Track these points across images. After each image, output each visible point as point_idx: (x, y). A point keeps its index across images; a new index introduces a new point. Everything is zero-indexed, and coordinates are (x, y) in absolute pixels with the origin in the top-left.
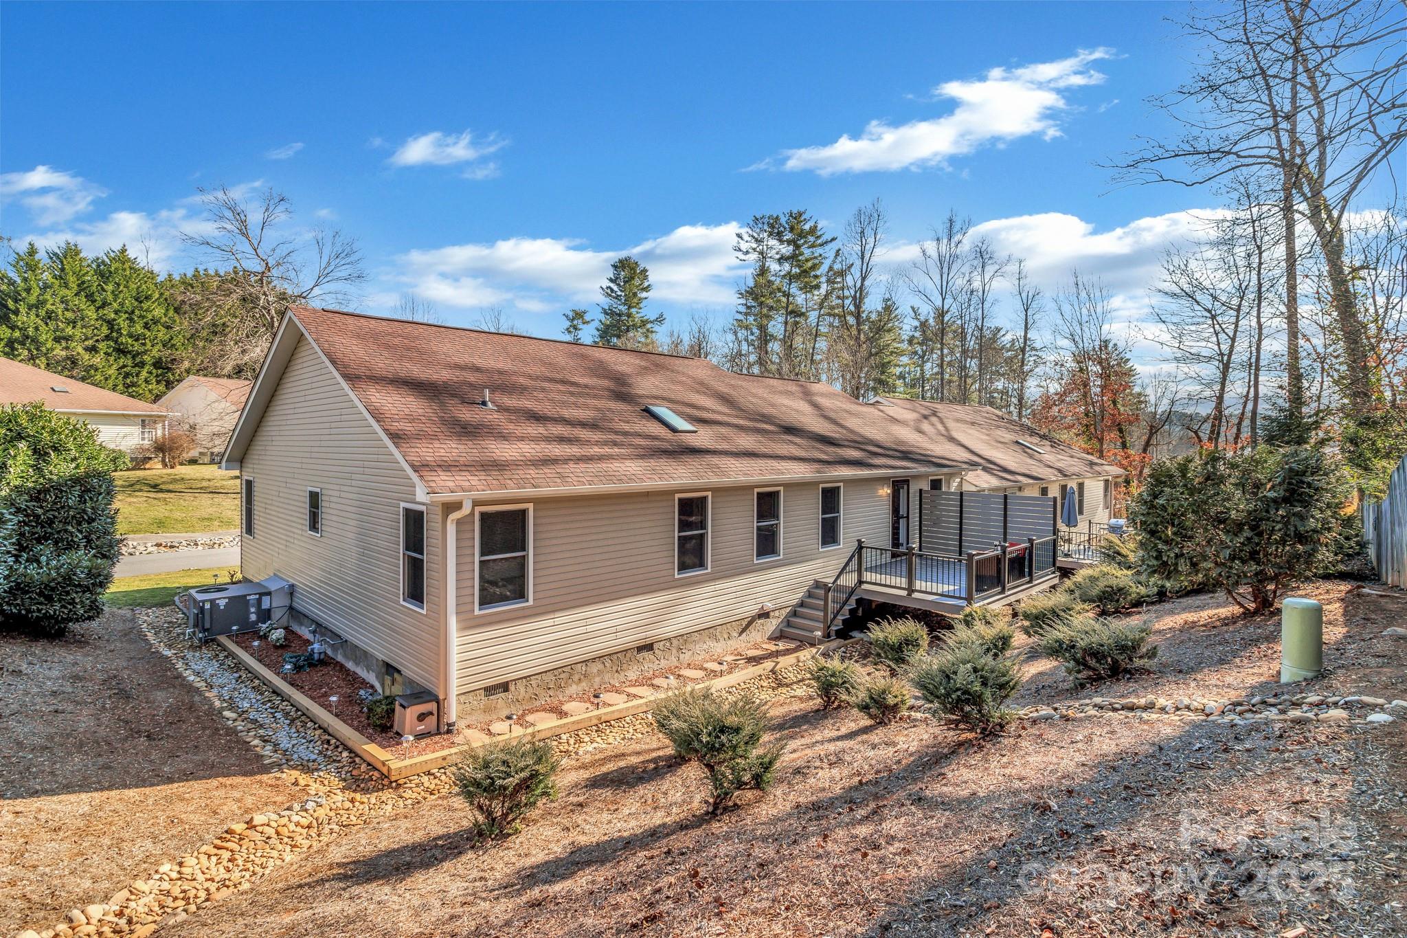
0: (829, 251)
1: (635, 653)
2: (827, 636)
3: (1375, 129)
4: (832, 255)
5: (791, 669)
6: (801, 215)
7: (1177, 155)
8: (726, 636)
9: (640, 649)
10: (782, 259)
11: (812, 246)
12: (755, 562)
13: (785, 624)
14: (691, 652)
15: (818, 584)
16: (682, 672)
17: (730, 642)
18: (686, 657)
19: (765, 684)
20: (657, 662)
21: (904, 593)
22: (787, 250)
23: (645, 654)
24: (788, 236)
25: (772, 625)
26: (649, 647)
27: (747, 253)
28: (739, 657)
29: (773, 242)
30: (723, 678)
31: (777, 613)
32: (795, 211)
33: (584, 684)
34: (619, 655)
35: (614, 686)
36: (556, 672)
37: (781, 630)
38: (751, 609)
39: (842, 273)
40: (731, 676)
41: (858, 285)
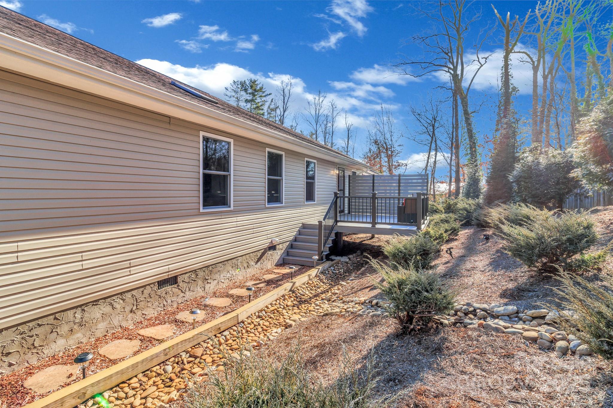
0: (269, 99)
1: (156, 288)
2: (321, 259)
3: (479, 60)
4: (270, 100)
5: (304, 286)
6: (255, 82)
7: (413, 63)
8: (245, 265)
9: (162, 283)
10: (247, 101)
11: (261, 96)
12: (267, 206)
13: (286, 254)
14: (216, 282)
15: (305, 226)
16: (208, 301)
17: (249, 270)
18: (211, 287)
19: (289, 303)
20: (182, 295)
21: (370, 226)
22: (249, 97)
23: (168, 288)
24: (250, 91)
25: (277, 255)
26: (173, 280)
27: (230, 97)
28: (258, 282)
29: (243, 93)
30: (252, 303)
31: (281, 246)
32: (253, 79)
33: (79, 335)
34: (134, 293)
35: (126, 329)
36: (25, 328)
37: (284, 259)
38: (263, 242)
39: (275, 110)
40: (258, 300)
41: (282, 114)
